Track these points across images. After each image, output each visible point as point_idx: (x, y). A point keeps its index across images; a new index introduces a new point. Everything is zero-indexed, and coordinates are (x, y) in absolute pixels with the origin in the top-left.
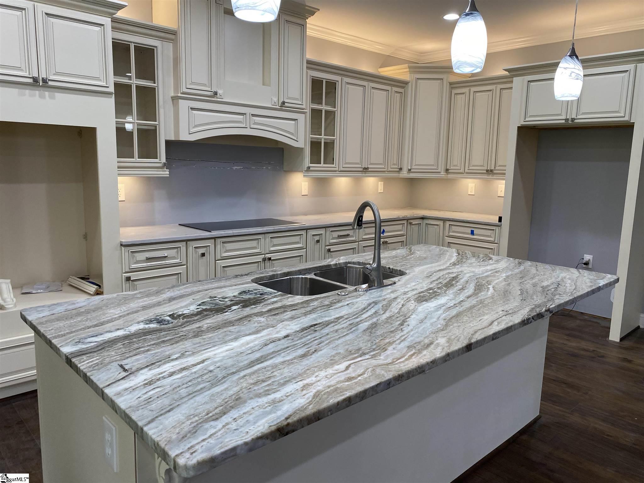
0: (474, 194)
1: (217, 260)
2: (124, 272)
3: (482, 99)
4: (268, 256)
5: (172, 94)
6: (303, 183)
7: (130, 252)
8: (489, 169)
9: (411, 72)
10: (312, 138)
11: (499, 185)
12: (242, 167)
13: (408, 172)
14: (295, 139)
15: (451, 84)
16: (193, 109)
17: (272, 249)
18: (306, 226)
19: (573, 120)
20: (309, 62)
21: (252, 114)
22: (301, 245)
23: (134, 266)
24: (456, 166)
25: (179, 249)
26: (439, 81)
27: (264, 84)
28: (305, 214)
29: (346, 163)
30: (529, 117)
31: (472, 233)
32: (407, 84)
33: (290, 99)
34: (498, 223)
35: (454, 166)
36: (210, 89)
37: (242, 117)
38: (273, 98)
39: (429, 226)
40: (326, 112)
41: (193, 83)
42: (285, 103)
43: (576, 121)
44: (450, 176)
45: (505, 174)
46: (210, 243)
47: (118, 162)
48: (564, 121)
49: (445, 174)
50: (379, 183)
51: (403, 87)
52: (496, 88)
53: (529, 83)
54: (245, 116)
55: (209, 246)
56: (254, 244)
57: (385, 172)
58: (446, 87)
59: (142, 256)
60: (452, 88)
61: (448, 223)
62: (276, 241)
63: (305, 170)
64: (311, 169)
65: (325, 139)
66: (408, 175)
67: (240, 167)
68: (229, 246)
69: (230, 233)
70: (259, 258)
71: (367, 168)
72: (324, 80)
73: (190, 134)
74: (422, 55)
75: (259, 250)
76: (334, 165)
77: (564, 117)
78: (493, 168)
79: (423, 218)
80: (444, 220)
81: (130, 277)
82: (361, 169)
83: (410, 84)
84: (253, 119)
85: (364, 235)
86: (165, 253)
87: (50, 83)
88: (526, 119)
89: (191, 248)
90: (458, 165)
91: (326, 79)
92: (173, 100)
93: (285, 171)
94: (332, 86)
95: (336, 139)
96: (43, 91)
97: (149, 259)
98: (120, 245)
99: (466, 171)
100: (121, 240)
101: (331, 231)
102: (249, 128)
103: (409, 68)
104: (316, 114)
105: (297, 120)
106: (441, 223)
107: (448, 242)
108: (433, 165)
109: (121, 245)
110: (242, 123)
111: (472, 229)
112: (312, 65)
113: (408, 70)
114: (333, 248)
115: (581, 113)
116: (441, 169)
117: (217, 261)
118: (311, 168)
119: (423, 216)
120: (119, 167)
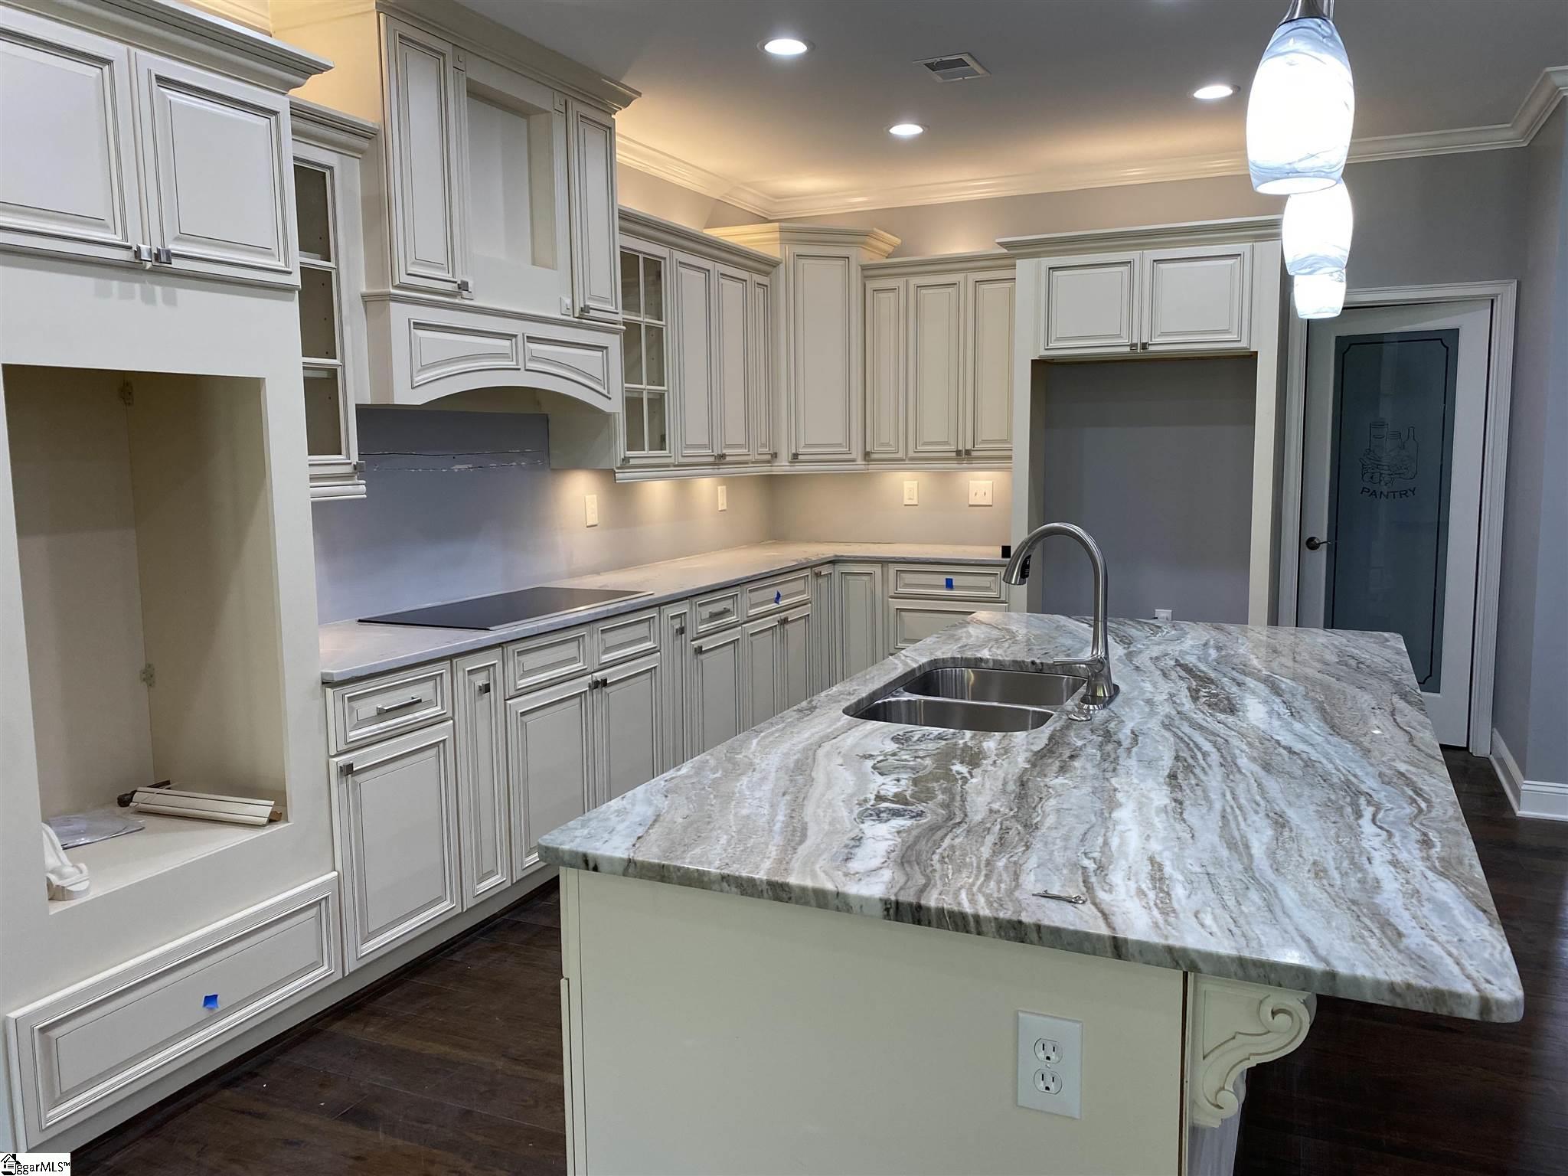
0: (916, 503)
1: (508, 700)
2: (333, 752)
3: (937, 302)
4: (598, 676)
5: (364, 290)
6: (588, 497)
7: (346, 699)
8: (960, 448)
9: (783, 241)
10: (628, 390)
11: (971, 482)
12: (470, 466)
13: (790, 462)
14: (605, 392)
15: (864, 268)
16: (418, 325)
17: (606, 658)
18: (655, 600)
19: (1144, 346)
20: (625, 216)
21: (528, 337)
22: (652, 643)
23: (353, 735)
24: (888, 445)
25: (438, 678)
26: (841, 263)
27: (534, 264)
28: (596, 572)
29: (688, 447)
30: (1055, 340)
31: (949, 584)
32: (775, 267)
33: (595, 300)
34: (1000, 558)
35: (883, 445)
36: (450, 275)
37: (508, 343)
38: (563, 298)
39: (848, 577)
40: (648, 328)
41: (419, 262)
42: (591, 311)
43: (1151, 348)
44: (873, 466)
45: (1010, 458)
46: (492, 658)
47: (310, 465)
48: (1128, 349)
49: (864, 463)
50: (719, 488)
51: (766, 274)
52: (966, 279)
53: (1051, 271)
54: (514, 340)
55: (495, 664)
56: (570, 650)
57: (747, 463)
58: (856, 274)
59: (368, 708)
60: (866, 277)
61: (892, 569)
62: (613, 638)
63: (619, 465)
64: (632, 462)
65: (650, 392)
66: (792, 468)
67: (466, 466)
68: (531, 661)
69: (532, 629)
70: (582, 685)
71: (723, 456)
72: (640, 255)
73: (413, 388)
74: (777, 200)
75: (581, 664)
76: (667, 451)
77: (1126, 341)
78: (969, 447)
79: (834, 562)
80: (884, 562)
81: (352, 765)
82: (712, 459)
83: (782, 266)
84: (529, 347)
85: (751, 609)
86: (413, 693)
87: (176, 264)
88: (1050, 344)
89: (460, 674)
90: (891, 443)
91: (645, 253)
92: (365, 302)
93: (553, 470)
94: (654, 267)
95: (668, 391)
96: (152, 283)
97: (382, 714)
98: (320, 682)
99: (911, 454)
100: (324, 671)
101: (700, 605)
102: (522, 369)
103: (782, 231)
104: (631, 333)
105: (606, 348)
106: (876, 569)
107: (897, 609)
108: (840, 445)
109: (323, 683)
110: (509, 357)
111: (949, 577)
112: (629, 221)
113: (777, 235)
114: (707, 643)
115: (1159, 333)
116: (857, 453)
117: (508, 702)
118: (631, 460)
119: (836, 556)
120: (313, 478)
